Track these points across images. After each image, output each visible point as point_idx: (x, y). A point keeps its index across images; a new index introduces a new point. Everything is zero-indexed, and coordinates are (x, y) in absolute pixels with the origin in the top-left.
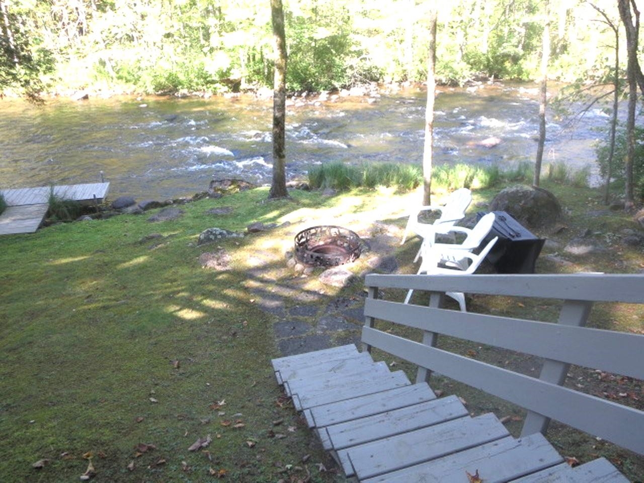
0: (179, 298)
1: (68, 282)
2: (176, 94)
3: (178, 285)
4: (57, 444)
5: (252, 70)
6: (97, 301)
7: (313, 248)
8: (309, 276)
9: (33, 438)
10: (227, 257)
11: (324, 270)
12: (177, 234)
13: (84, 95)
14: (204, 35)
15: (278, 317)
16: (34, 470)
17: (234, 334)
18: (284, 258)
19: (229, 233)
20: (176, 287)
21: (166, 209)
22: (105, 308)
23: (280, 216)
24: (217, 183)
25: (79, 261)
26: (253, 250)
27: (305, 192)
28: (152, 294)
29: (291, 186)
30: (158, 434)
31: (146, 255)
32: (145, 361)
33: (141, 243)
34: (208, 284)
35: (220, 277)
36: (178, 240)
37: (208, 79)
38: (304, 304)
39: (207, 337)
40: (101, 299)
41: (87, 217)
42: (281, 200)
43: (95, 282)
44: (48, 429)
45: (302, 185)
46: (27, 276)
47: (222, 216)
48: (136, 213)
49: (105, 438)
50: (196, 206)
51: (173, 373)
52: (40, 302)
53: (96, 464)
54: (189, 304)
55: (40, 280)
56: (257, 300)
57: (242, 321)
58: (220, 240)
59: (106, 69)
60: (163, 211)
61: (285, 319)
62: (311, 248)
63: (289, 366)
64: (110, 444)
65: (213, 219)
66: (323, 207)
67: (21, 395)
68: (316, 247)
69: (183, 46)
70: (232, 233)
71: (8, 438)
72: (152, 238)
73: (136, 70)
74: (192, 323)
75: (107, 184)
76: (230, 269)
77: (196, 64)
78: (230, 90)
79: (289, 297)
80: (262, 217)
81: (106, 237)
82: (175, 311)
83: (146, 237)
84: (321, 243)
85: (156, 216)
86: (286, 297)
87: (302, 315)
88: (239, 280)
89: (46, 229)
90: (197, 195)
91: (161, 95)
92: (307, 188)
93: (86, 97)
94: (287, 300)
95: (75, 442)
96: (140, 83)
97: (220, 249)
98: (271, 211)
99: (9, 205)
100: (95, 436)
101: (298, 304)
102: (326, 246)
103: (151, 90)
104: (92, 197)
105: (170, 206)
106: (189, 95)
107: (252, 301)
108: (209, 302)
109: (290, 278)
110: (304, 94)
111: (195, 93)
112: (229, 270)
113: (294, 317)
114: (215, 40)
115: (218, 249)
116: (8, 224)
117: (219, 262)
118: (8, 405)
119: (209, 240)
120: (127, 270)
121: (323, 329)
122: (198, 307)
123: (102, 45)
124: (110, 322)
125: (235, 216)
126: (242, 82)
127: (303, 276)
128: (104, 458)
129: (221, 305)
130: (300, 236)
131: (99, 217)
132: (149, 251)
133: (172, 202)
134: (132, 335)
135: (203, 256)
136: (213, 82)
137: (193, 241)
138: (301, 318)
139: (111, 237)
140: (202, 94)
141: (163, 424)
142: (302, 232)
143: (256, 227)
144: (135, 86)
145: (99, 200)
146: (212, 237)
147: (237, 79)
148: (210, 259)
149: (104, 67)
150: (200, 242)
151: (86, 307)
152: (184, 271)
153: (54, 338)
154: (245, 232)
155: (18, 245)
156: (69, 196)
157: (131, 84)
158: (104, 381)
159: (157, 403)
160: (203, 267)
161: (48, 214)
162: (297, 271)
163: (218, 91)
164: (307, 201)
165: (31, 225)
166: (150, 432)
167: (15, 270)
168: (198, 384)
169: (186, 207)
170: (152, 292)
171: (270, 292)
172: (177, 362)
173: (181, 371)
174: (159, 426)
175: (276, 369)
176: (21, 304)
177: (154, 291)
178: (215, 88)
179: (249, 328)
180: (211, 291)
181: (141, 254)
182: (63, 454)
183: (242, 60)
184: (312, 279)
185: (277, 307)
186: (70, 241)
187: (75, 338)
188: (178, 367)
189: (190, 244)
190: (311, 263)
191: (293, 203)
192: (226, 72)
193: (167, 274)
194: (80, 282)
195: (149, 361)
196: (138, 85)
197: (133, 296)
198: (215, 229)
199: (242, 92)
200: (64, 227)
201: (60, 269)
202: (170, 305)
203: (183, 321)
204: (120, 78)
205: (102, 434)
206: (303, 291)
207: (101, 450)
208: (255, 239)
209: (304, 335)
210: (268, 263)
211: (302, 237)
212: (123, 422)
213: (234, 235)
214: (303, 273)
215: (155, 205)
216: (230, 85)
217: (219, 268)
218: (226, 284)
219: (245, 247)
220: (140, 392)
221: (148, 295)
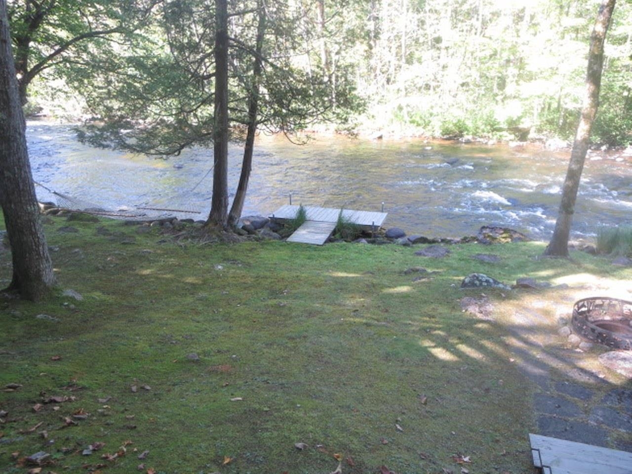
0: (435, 334)
1: (341, 293)
2: (460, 139)
3: (436, 323)
4: (315, 434)
5: (544, 120)
6: (363, 317)
7: (595, 321)
8: (585, 352)
9: (298, 421)
10: (490, 307)
11: (606, 351)
12: (440, 272)
13: (379, 135)
14: (498, 84)
15: (540, 387)
16: (295, 450)
17: (487, 390)
18: (555, 323)
19: (495, 282)
20: (433, 323)
21: (434, 247)
22: (368, 325)
23: (555, 276)
24: (488, 229)
25: (353, 277)
26: (521, 306)
27: (591, 256)
28: (410, 324)
29: (573, 246)
30: (401, 464)
31: (409, 285)
32: (395, 386)
33: (406, 273)
34: (466, 329)
35: (480, 325)
36: (441, 278)
37: (495, 127)
38: (574, 383)
39: (457, 383)
40: (366, 316)
41: (364, 241)
42: (559, 259)
43: (362, 299)
44: (309, 417)
45: (587, 247)
46: (311, 280)
47: (488, 263)
48: (405, 245)
49: (354, 446)
50: (463, 248)
51: (419, 408)
52: (318, 305)
53: (344, 467)
54: (443, 343)
55: (320, 286)
56: (518, 361)
57: (498, 379)
58: (485, 288)
59: (402, 114)
60: (431, 247)
61: (548, 393)
62: (593, 320)
63: (550, 449)
64: (357, 454)
65: (478, 265)
66: (612, 278)
67: (292, 378)
68: (599, 321)
69: (477, 95)
70: (499, 283)
71: (279, 412)
72: (417, 270)
73: (428, 115)
74: (444, 364)
75: (385, 215)
76: (492, 319)
77: (486, 112)
78: (516, 139)
79: (558, 369)
80: (532, 273)
81: (376, 262)
82: (430, 347)
83: (412, 270)
84: (607, 318)
85: (423, 251)
86: (553, 368)
87: (571, 395)
88: (500, 333)
89: (330, 244)
90: (465, 239)
91: (446, 139)
92: (592, 251)
93: (380, 137)
94: (554, 371)
95: (329, 438)
96: (430, 127)
97: (484, 297)
98: (545, 269)
99: (308, 219)
100: (346, 441)
101: (568, 380)
102: (612, 323)
103: (438, 134)
104: (371, 224)
105: (437, 244)
106: (473, 140)
107: (512, 360)
108: (463, 348)
109: (560, 348)
110: (604, 148)
111: (479, 139)
112: (490, 321)
113: (560, 393)
114: (510, 89)
115: (482, 296)
116: (303, 234)
117: (482, 309)
118: (282, 384)
119: (474, 285)
120: (391, 295)
121: (597, 421)
122: (452, 350)
123: (404, 92)
124: (370, 338)
125: (503, 266)
126: (531, 131)
127: (578, 350)
128: (351, 465)
129: (478, 355)
130: (581, 304)
131: (373, 242)
132: (412, 283)
133: (440, 241)
134: (387, 357)
135: (465, 299)
136: (500, 130)
137: (456, 282)
138: (569, 397)
139: (381, 262)
140: (486, 141)
141: (406, 456)
142: (584, 300)
143: (525, 283)
144: (424, 130)
145: (376, 227)
146: (477, 282)
147: (526, 127)
148: (472, 304)
149: (400, 112)
150: (464, 284)
151: (352, 319)
152: (443, 310)
153: (324, 339)
154: (513, 285)
155: (308, 253)
156: (353, 220)
157: (420, 128)
158: (357, 392)
159: (402, 431)
160: (464, 311)
161: (334, 233)
162: (571, 343)
163: (504, 138)
164: (591, 266)
165: (320, 238)
166: (393, 459)
167: (303, 273)
168: (443, 429)
169: (452, 247)
170: (410, 322)
171: (534, 356)
172: (425, 398)
173: (428, 409)
174: (401, 456)
175: (533, 446)
176: (303, 302)
177: (412, 321)
178: (500, 136)
179: (504, 389)
180: (467, 337)
181: (405, 283)
182: (318, 446)
183: (535, 109)
184: (590, 357)
185: (541, 377)
186: (346, 258)
187: (339, 345)
188: (425, 404)
189: (453, 285)
190: (591, 338)
191: (573, 265)
192: (516, 120)
193: (427, 309)
194: (350, 296)
195: (398, 387)
196: (427, 129)
197: (393, 321)
198: (482, 275)
199: (529, 142)
200: (344, 245)
201: (337, 280)
202: (425, 339)
203: (435, 359)
204: (412, 122)
205: (352, 441)
206: (575, 367)
207: (349, 457)
208: (523, 295)
209: (571, 419)
210: (536, 324)
211: (583, 306)
212: (370, 437)
213: (501, 286)
214: (578, 347)
215: (423, 240)
216: (517, 134)
217: (480, 316)
218: (484, 334)
219: (511, 301)
220: (388, 415)
221: (406, 324)
